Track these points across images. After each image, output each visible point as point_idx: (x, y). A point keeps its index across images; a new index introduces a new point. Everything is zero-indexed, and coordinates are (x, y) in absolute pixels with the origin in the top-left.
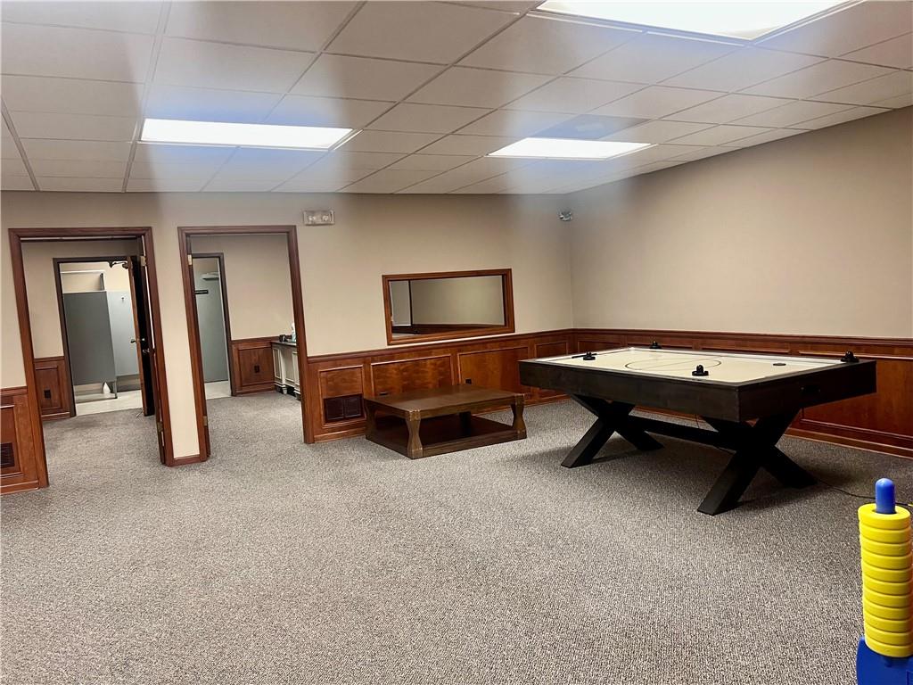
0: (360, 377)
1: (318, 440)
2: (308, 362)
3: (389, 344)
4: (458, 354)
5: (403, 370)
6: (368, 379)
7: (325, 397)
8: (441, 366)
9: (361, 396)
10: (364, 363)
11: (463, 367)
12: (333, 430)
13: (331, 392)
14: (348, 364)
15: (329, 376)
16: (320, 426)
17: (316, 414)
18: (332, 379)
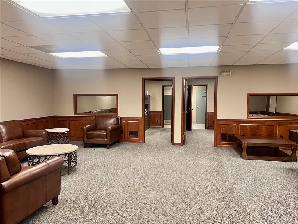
0: (235, 128)
1: (218, 146)
2: (217, 121)
3: (247, 118)
4: (278, 125)
5: (252, 128)
6: (238, 130)
7: (221, 133)
8: (270, 128)
9: (235, 134)
10: (237, 123)
11: (279, 130)
12: (223, 144)
13: (224, 132)
14: (231, 123)
15: (224, 126)
16: (219, 142)
17: (218, 138)
18: (225, 127)
